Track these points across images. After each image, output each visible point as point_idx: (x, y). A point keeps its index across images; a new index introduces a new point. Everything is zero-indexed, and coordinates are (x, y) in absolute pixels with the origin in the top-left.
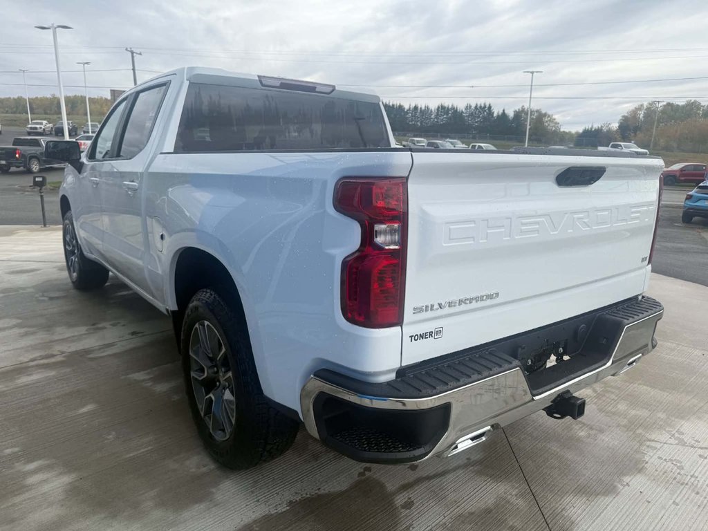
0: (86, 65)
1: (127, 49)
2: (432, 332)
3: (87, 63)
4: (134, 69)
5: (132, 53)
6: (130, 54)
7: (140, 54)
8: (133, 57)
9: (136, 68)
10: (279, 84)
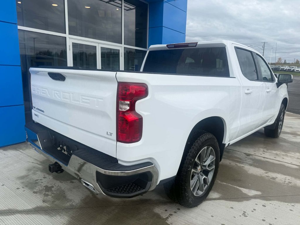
2: (37, 115)
10: (174, 47)
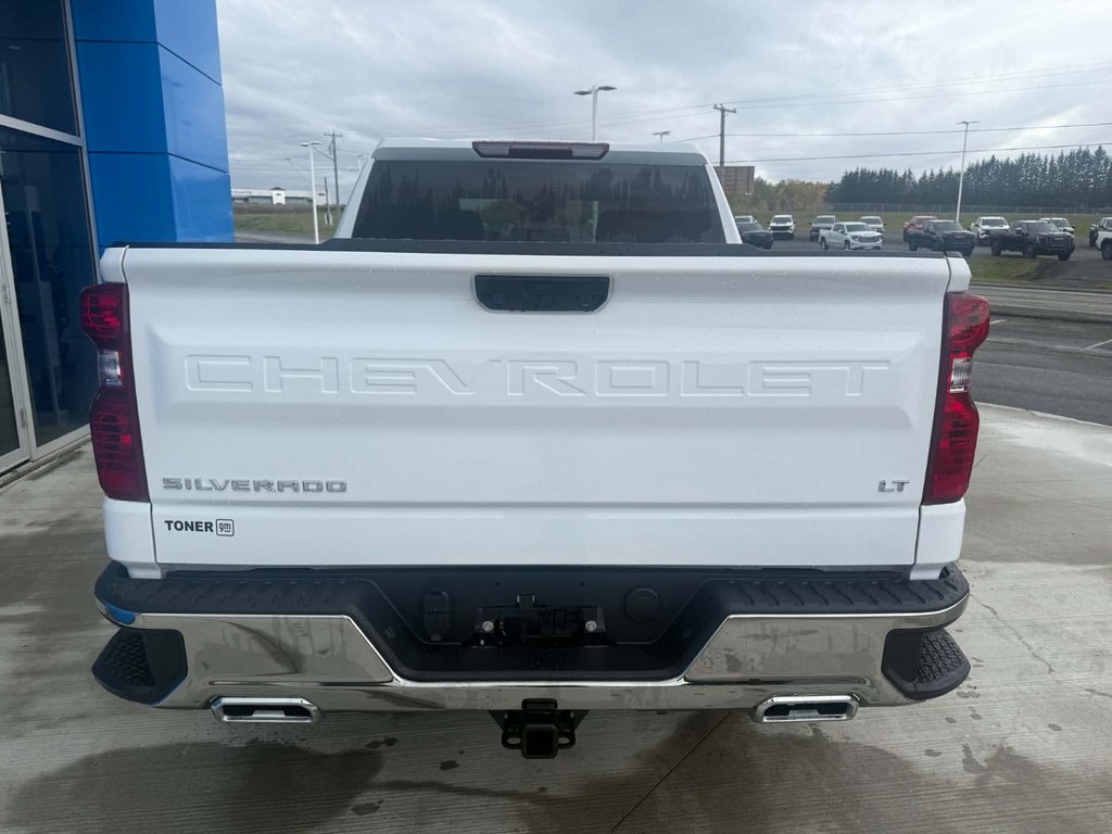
0: (664, 136)
1: (715, 107)
2: (211, 524)
3: (666, 133)
4: (722, 136)
5: (723, 111)
6: (719, 113)
7: (734, 111)
8: (723, 117)
9: (726, 133)
10: (507, 152)
